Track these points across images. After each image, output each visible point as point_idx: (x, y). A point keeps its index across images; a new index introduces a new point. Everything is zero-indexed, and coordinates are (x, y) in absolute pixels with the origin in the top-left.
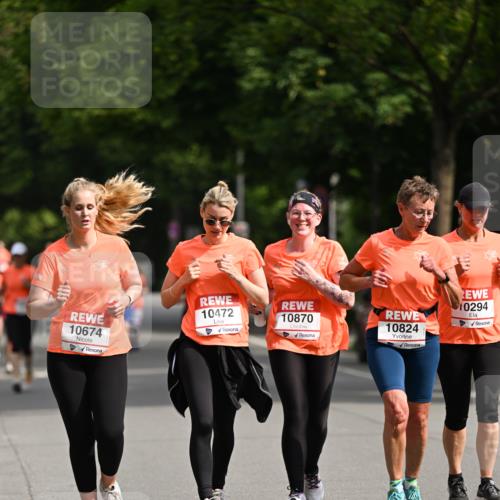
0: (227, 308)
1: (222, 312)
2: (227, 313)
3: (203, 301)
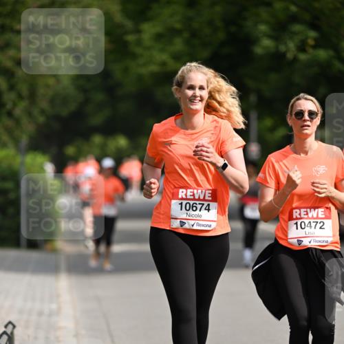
0: (319, 221)
1: (313, 225)
2: (319, 226)
3: (296, 213)
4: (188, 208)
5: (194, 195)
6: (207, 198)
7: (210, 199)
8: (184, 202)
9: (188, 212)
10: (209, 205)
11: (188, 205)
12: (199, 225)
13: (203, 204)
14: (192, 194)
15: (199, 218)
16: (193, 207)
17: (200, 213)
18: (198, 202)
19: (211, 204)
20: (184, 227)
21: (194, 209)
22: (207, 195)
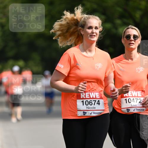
4: (87, 104)
5: (90, 96)
6: (97, 97)
7: (99, 97)
8: (85, 101)
9: (88, 106)
10: (99, 101)
11: (87, 102)
12: (95, 113)
13: (96, 101)
14: (89, 95)
15: (94, 109)
16: (90, 103)
17: (94, 106)
18: (92, 100)
19: (100, 100)
20: (86, 115)
21: (91, 104)
22: (97, 95)
